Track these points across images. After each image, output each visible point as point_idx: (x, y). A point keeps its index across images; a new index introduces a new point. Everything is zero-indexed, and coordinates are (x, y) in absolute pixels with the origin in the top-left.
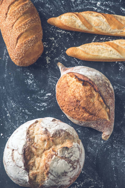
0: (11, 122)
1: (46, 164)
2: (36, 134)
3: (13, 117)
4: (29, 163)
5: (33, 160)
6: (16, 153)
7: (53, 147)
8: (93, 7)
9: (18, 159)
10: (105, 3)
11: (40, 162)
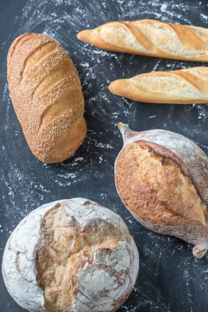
0: (16, 205)
1: (73, 277)
2: (57, 227)
3: (18, 197)
4: (44, 276)
5: (50, 269)
6: (22, 258)
7: (85, 248)
8: (155, 14)
9: (26, 267)
10: (175, 7)
11: (63, 273)
